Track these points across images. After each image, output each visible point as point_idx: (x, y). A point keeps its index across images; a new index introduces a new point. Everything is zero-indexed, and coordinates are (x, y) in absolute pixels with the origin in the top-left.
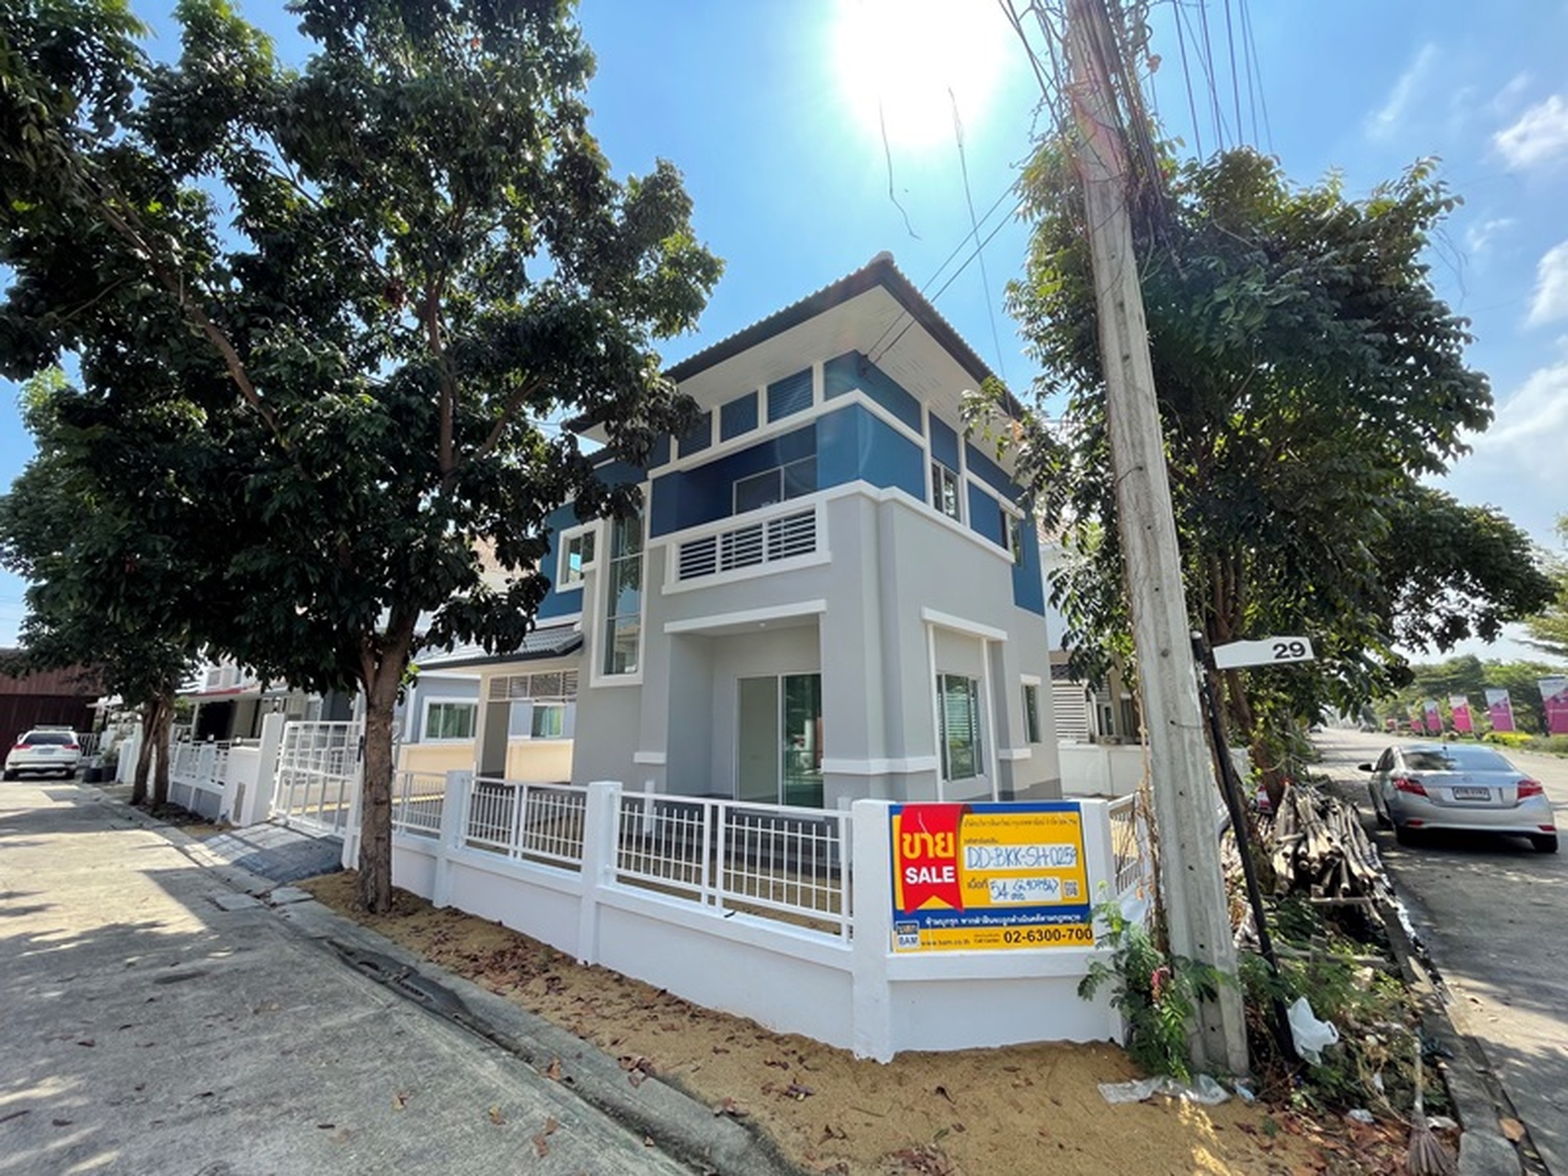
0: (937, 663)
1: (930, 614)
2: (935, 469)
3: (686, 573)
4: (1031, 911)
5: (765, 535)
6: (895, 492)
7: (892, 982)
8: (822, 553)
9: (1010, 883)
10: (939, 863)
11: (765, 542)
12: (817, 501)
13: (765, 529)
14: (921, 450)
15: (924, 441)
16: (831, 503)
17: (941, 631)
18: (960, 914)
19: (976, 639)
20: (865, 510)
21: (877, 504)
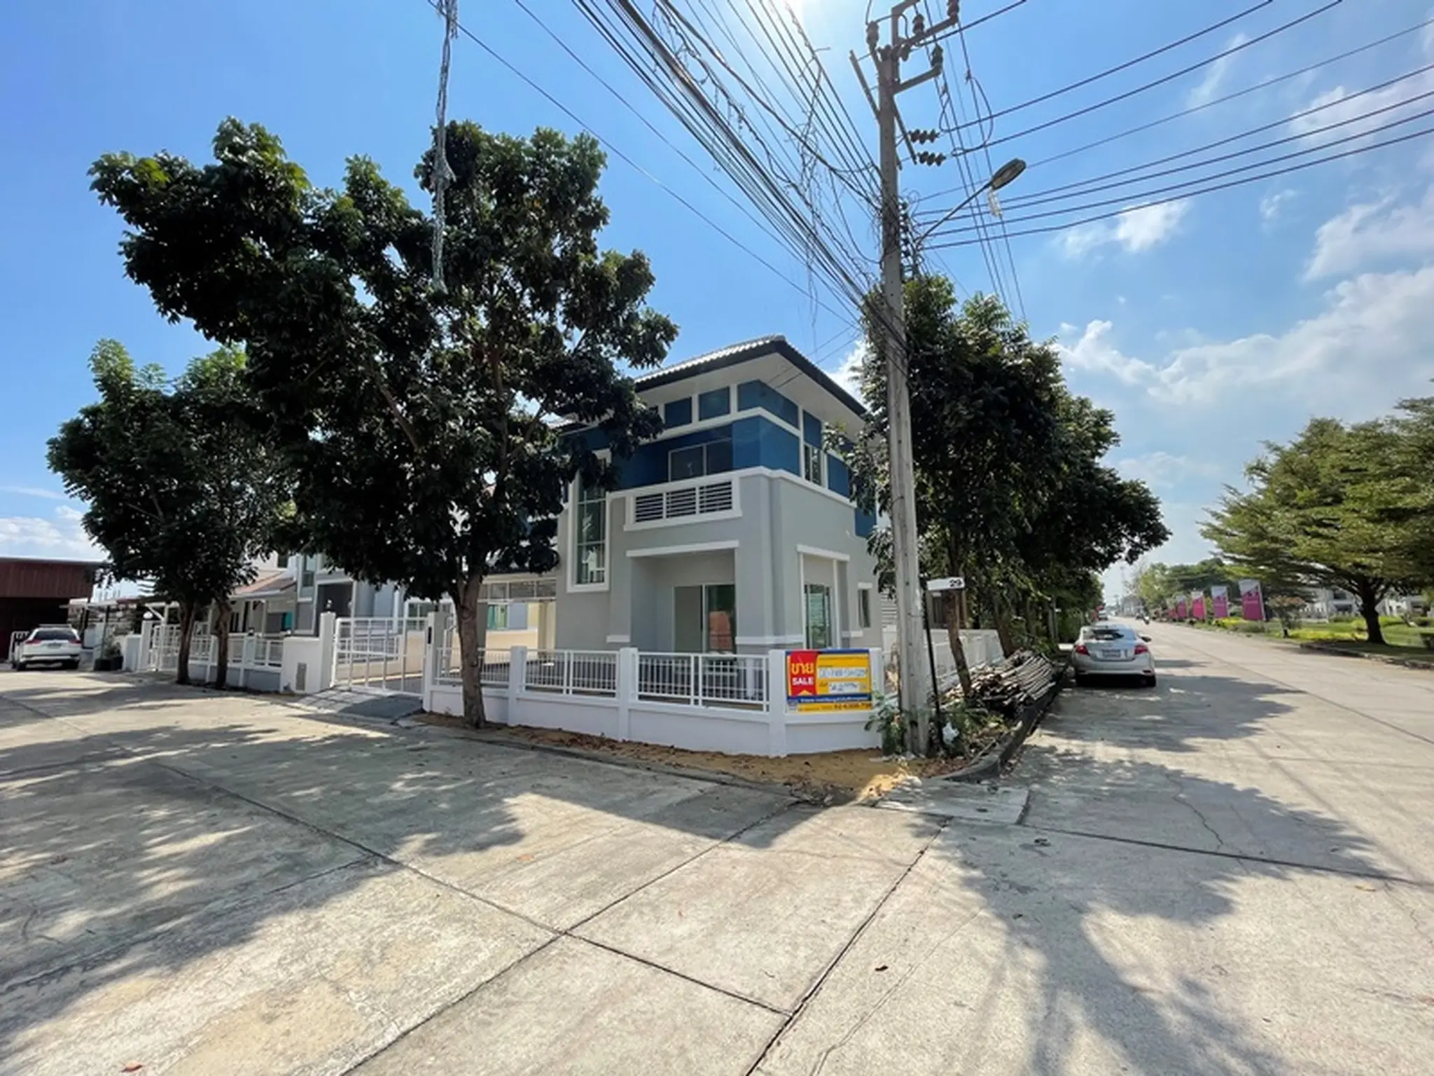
0: (806, 577)
1: (802, 548)
2: (806, 449)
3: (640, 517)
4: (846, 696)
5: (698, 496)
6: (782, 473)
7: (787, 725)
8: (736, 511)
9: (838, 684)
10: (807, 676)
11: (698, 500)
12: (734, 476)
13: (697, 491)
14: (797, 438)
15: (800, 433)
16: (742, 478)
17: (808, 557)
18: (815, 698)
19: (830, 561)
20: (764, 483)
21: (770, 480)
